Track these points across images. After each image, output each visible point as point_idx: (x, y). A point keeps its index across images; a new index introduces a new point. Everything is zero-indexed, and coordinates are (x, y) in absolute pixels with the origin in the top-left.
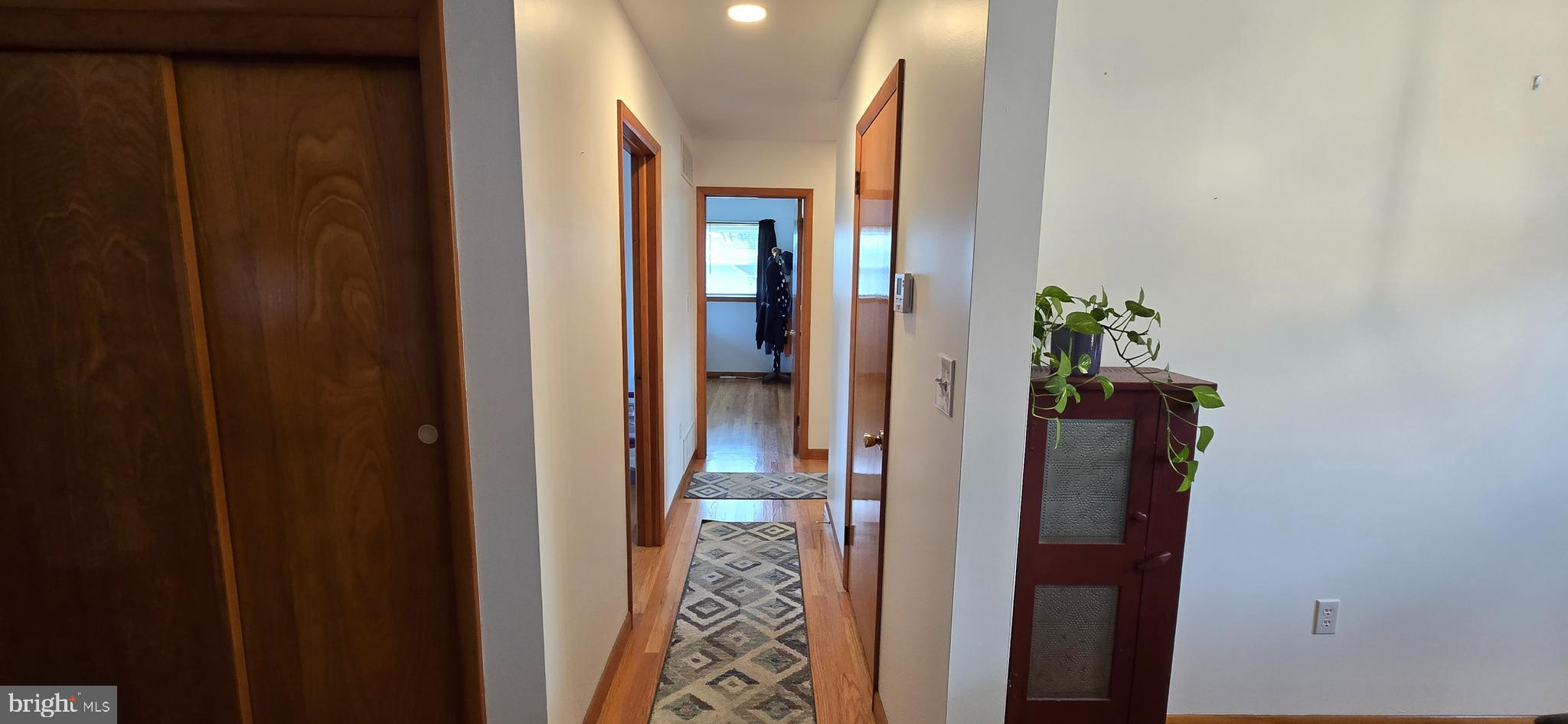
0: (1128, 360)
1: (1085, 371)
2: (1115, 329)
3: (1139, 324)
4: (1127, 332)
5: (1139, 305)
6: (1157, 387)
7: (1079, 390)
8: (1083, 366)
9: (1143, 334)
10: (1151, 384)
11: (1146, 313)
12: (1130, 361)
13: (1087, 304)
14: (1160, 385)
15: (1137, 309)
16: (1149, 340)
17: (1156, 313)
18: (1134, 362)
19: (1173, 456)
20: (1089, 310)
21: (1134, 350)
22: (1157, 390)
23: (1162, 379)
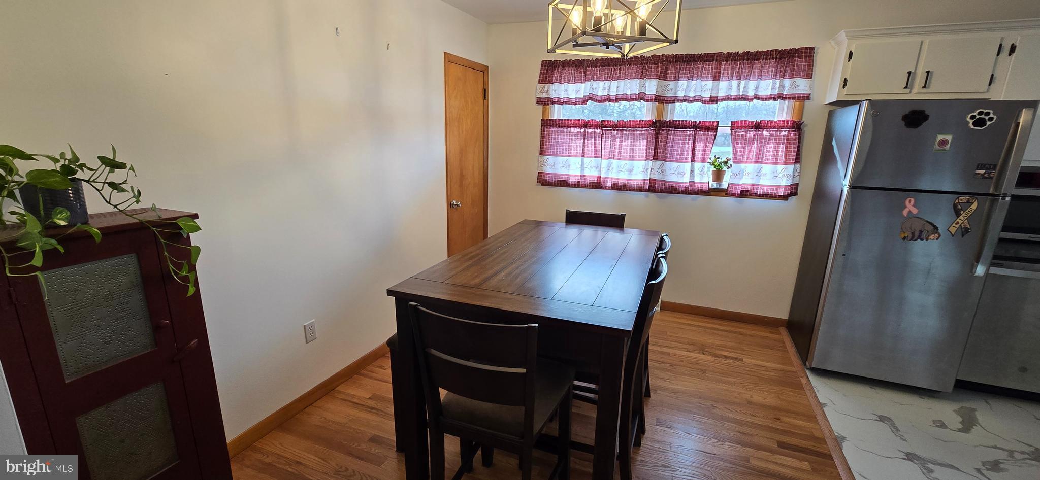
0: (115, 206)
1: (63, 223)
2: (93, 181)
3: (117, 176)
4: (107, 183)
5: (113, 160)
6: (146, 224)
7: (59, 242)
8: (59, 219)
9: (123, 183)
10: (141, 223)
11: (122, 166)
12: (118, 207)
13: (57, 161)
14: (149, 222)
15: (113, 165)
16: (132, 187)
17: (128, 166)
18: (121, 207)
19: (176, 274)
20: (58, 167)
21: (117, 197)
22: (149, 227)
23: (151, 217)
